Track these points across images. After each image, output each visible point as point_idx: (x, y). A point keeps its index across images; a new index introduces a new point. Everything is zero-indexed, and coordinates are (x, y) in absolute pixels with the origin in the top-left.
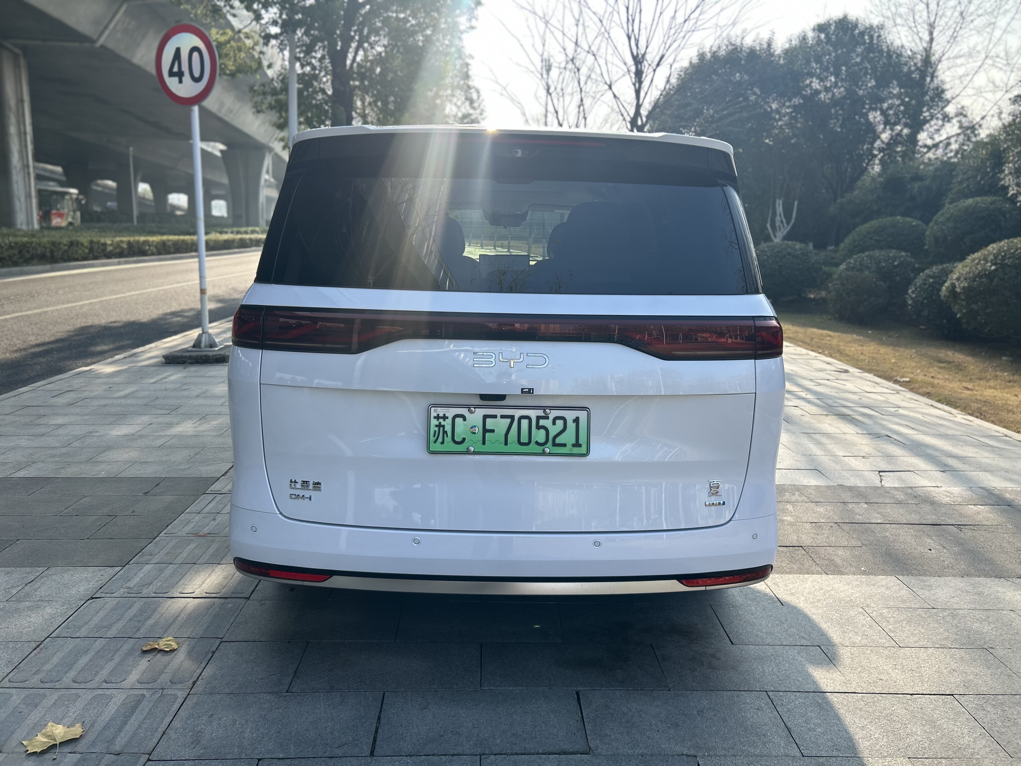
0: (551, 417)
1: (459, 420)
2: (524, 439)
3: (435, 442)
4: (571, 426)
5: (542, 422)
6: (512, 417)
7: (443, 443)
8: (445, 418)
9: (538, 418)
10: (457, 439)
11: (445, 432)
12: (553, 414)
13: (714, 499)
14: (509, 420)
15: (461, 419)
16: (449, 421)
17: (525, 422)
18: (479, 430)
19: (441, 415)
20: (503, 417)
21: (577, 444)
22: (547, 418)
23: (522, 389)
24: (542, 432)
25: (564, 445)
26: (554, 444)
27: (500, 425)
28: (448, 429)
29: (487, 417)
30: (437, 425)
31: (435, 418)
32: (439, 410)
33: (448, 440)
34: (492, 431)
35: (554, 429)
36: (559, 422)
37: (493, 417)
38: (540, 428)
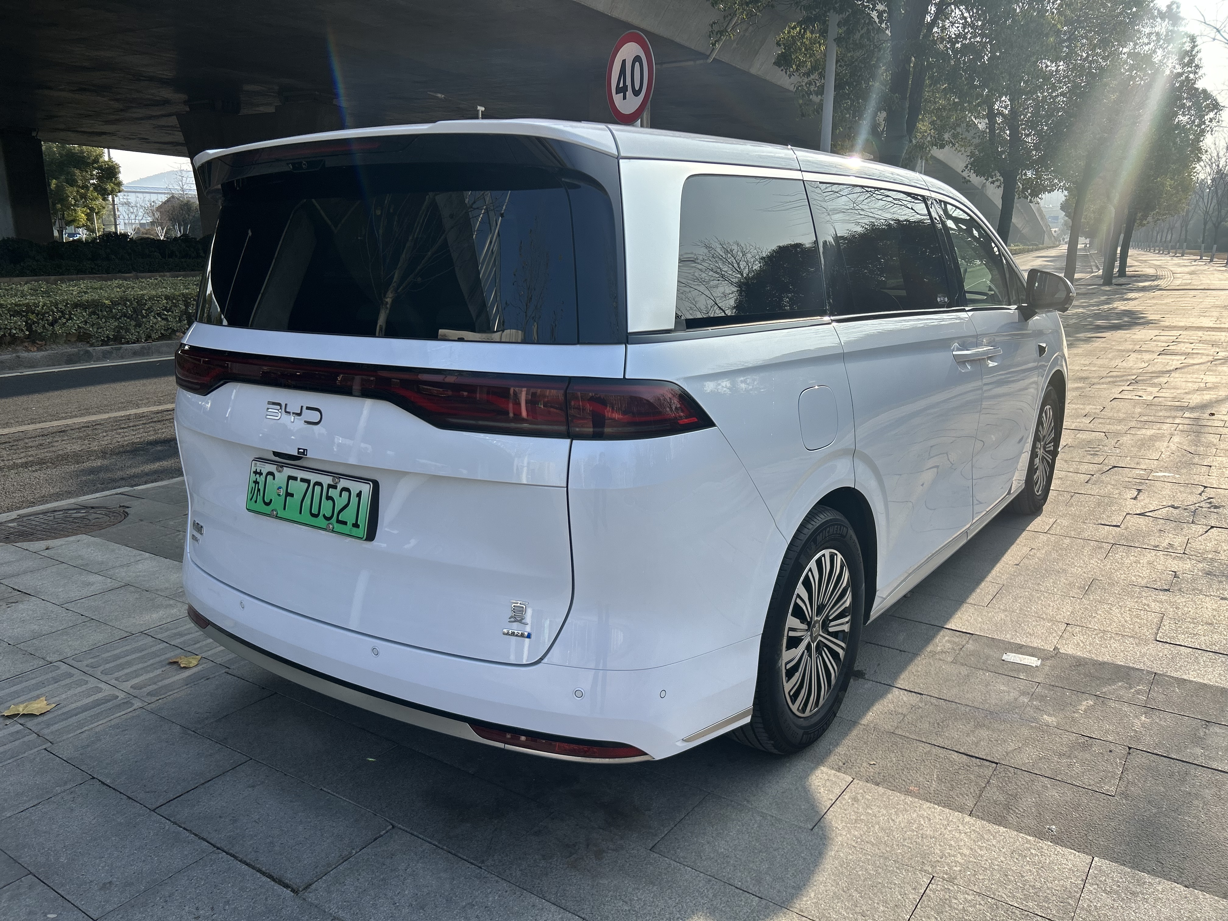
0: (339, 487)
1: (270, 478)
2: (315, 511)
3: (252, 499)
4: (354, 500)
5: (332, 492)
6: (308, 481)
7: (256, 501)
8: (260, 474)
9: (330, 486)
10: (267, 500)
11: (259, 490)
12: (343, 483)
13: (516, 628)
14: (306, 485)
15: (272, 477)
16: (263, 478)
17: (318, 489)
18: (282, 492)
19: (258, 471)
20: (303, 480)
21: (356, 525)
22: (335, 487)
23: (299, 449)
24: (330, 502)
25: (345, 523)
26: (338, 520)
27: (297, 488)
28: (261, 487)
29: (290, 478)
30: (254, 482)
31: (254, 472)
32: (258, 465)
33: (260, 498)
34: (292, 495)
35: (340, 502)
36: (345, 494)
37: (295, 479)
38: (329, 498)
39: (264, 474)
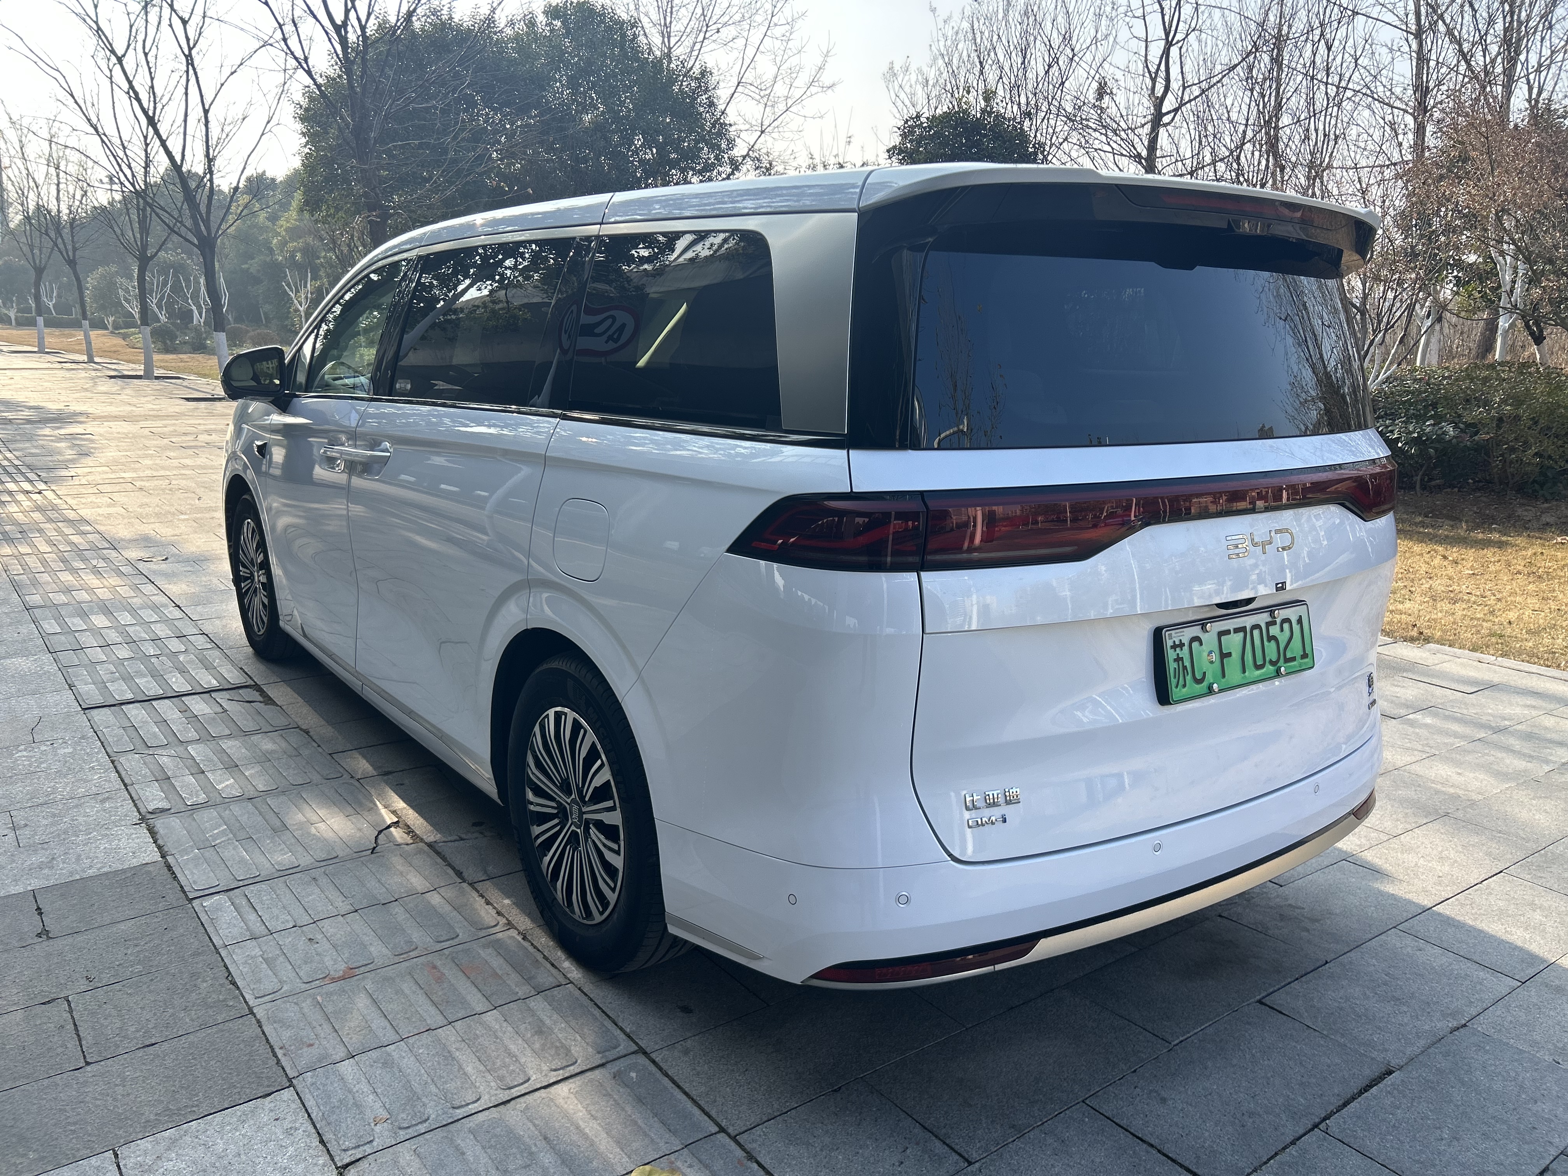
0: (1278, 621)
1: (1195, 645)
2: (1259, 660)
3: (1177, 687)
4: (1296, 628)
5: (1272, 631)
6: (1243, 629)
7: (1184, 686)
8: (1181, 645)
9: (1268, 624)
10: (1199, 676)
11: (1185, 668)
12: (1281, 614)
14: (1241, 634)
16: (1186, 648)
17: (1256, 633)
18: (1216, 656)
19: (1177, 643)
20: (1237, 630)
21: (1305, 656)
22: (1274, 623)
24: (1273, 643)
25: (1293, 659)
26: (1287, 660)
27: (1234, 642)
28: (1187, 663)
29: (1221, 634)
30: (1175, 660)
31: (1172, 647)
32: (1173, 635)
33: (1189, 678)
34: (1229, 655)
35: (1283, 638)
36: (1286, 626)
37: (1227, 632)
38: (1271, 638)
39: (1187, 644)
